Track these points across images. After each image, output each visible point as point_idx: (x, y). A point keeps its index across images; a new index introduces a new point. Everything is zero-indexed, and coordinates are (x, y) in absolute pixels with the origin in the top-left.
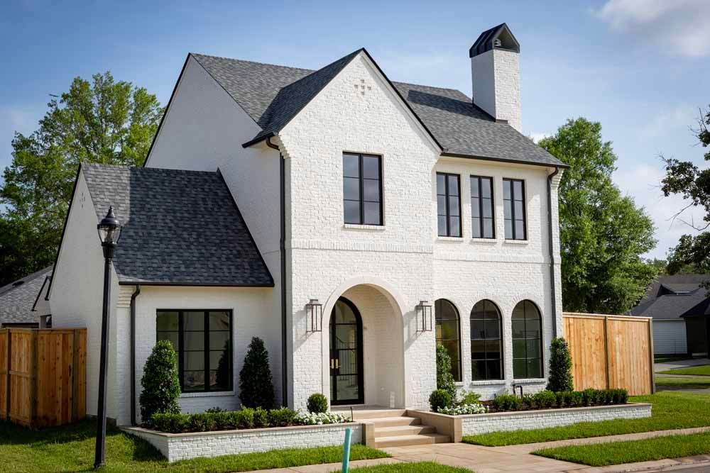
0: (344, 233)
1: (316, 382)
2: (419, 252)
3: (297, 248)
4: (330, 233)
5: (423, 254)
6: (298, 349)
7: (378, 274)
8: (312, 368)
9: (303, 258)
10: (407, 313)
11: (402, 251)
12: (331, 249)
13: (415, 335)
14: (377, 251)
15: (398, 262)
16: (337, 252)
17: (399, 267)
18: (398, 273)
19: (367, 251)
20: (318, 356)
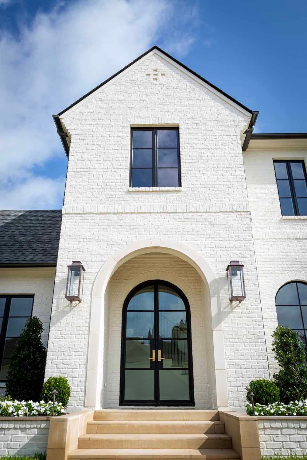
0: (128, 197)
1: (79, 365)
2: (228, 211)
3: (69, 214)
4: (111, 198)
5: (234, 213)
6: (58, 323)
7: (171, 236)
8: (74, 347)
9: (76, 223)
10: (215, 280)
11: (204, 211)
12: (111, 213)
13: (229, 307)
14: (170, 213)
15: (200, 223)
16: (118, 215)
17: (202, 228)
18: (200, 234)
19: (158, 213)
20: (84, 332)
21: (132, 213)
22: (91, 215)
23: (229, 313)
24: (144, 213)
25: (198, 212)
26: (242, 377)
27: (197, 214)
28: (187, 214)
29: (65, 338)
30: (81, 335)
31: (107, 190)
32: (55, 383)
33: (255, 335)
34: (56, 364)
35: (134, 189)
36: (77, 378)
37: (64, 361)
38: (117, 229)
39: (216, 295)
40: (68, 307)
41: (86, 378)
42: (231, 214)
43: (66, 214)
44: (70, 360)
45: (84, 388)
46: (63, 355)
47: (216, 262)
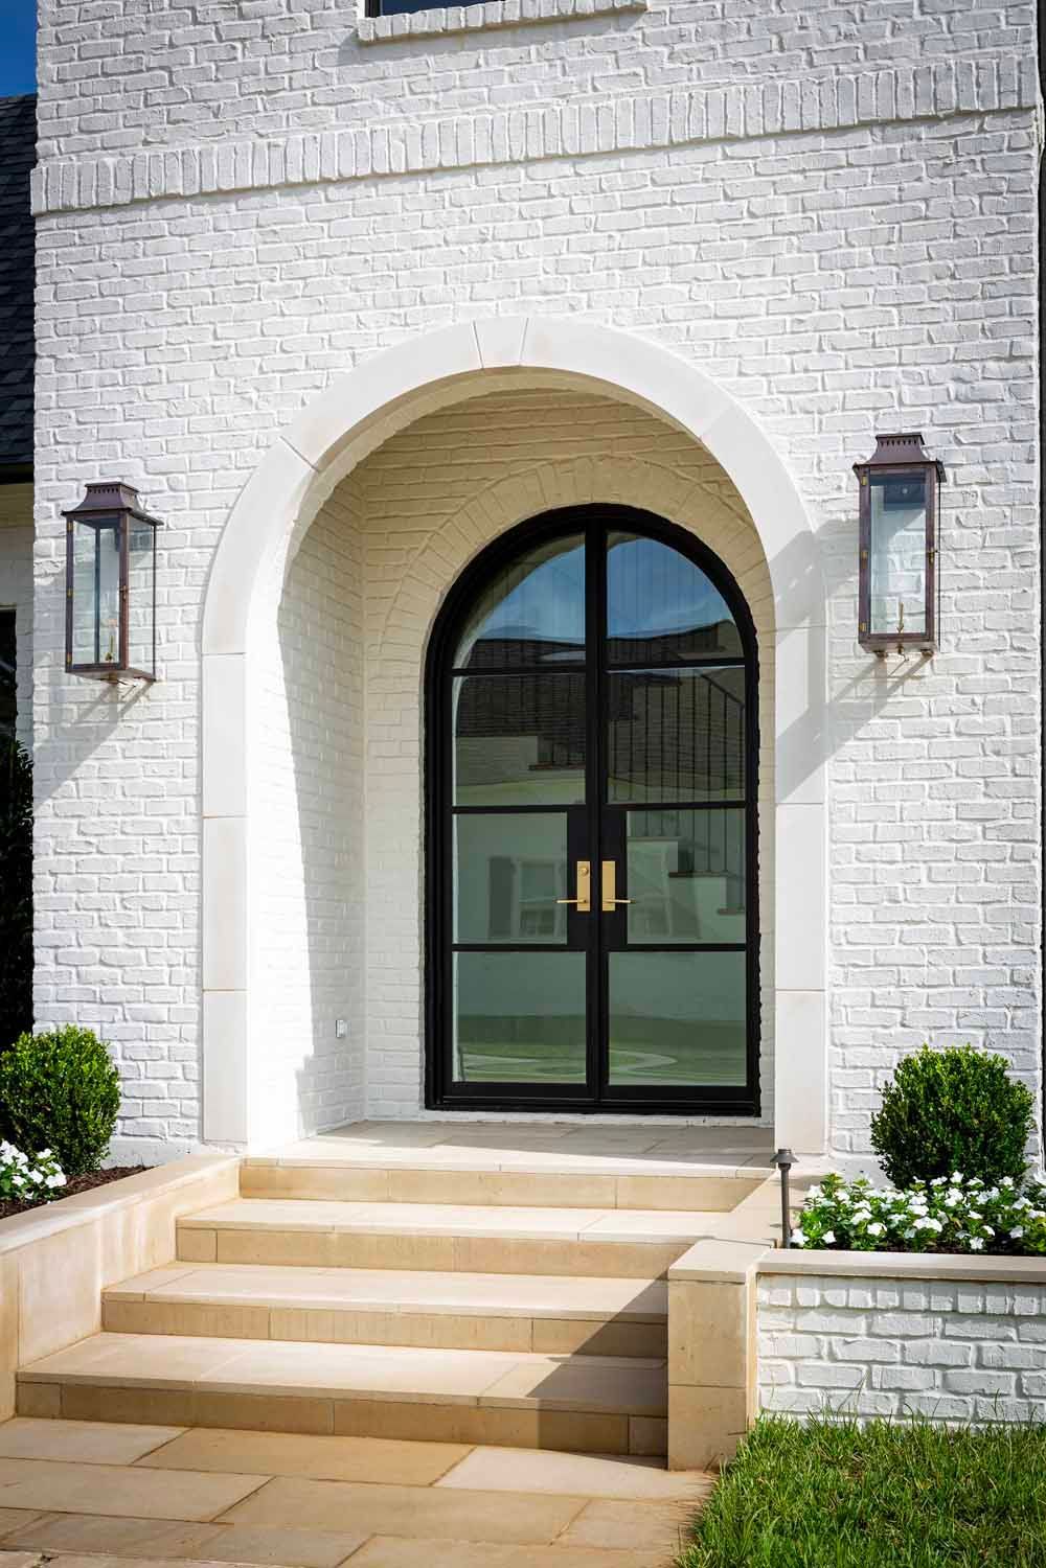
0: (357, 79)
1: (167, 969)
2: (907, 114)
3: (67, 210)
4: (269, 93)
5: (946, 129)
6: (66, 783)
7: (584, 296)
8: (141, 888)
9: (101, 260)
10: (806, 536)
11: (769, 129)
12: (270, 188)
13: (871, 681)
14: (583, 157)
15: (744, 203)
16: (310, 195)
17: (750, 238)
18: (739, 276)
19: (514, 163)
20: (177, 822)
21: (377, 177)
22: (171, 209)
23: (861, 714)
24: (443, 169)
25: (731, 139)
26: (903, 1025)
27: (728, 150)
28: (675, 156)
29: (99, 852)
30: (168, 837)
31: (244, 47)
32: (38, 1060)
33: (988, 824)
34: (76, 966)
35: (385, 25)
36: (164, 1025)
37: (106, 949)
38: (304, 278)
39: (806, 623)
40: (100, 707)
41: (201, 1022)
42: (923, 131)
43: (51, 213)
44: (130, 947)
45: (195, 1065)
46: (101, 924)
47: (816, 436)
